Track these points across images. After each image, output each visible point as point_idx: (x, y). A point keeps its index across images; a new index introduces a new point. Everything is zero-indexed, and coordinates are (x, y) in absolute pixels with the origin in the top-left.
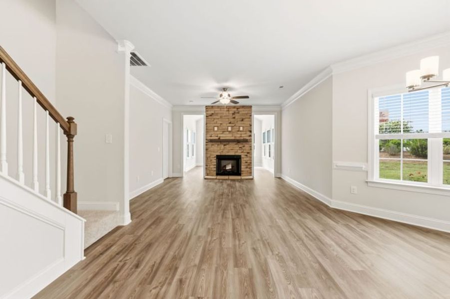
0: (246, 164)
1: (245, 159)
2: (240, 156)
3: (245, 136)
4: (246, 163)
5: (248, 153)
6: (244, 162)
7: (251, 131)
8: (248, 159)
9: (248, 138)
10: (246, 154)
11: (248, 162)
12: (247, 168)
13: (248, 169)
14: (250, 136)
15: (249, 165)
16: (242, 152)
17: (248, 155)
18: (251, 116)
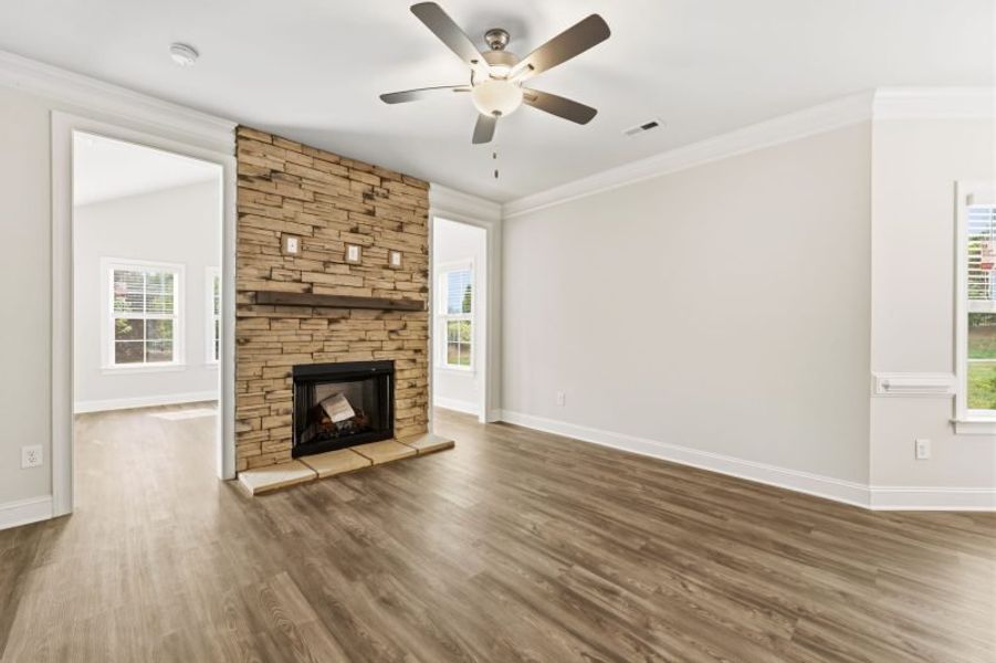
0: (413, 391)
1: (407, 374)
2: (392, 363)
3: (407, 290)
4: (413, 386)
5: (417, 351)
6: (406, 385)
7: (425, 274)
8: (416, 373)
9: (415, 296)
10: (410, 354)
11: (419, 383)
12: (414, 405)
13: (417, 411)
14: (424, 290)
15: (420, 394)
16: (400, 349)
17: (419, 358)
18: (426, 217)
